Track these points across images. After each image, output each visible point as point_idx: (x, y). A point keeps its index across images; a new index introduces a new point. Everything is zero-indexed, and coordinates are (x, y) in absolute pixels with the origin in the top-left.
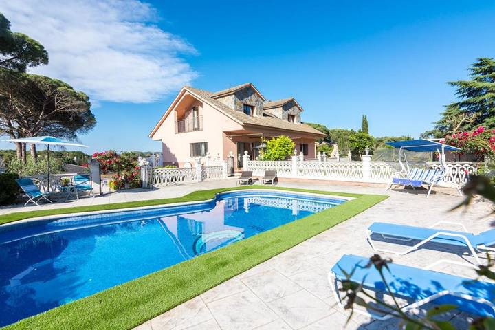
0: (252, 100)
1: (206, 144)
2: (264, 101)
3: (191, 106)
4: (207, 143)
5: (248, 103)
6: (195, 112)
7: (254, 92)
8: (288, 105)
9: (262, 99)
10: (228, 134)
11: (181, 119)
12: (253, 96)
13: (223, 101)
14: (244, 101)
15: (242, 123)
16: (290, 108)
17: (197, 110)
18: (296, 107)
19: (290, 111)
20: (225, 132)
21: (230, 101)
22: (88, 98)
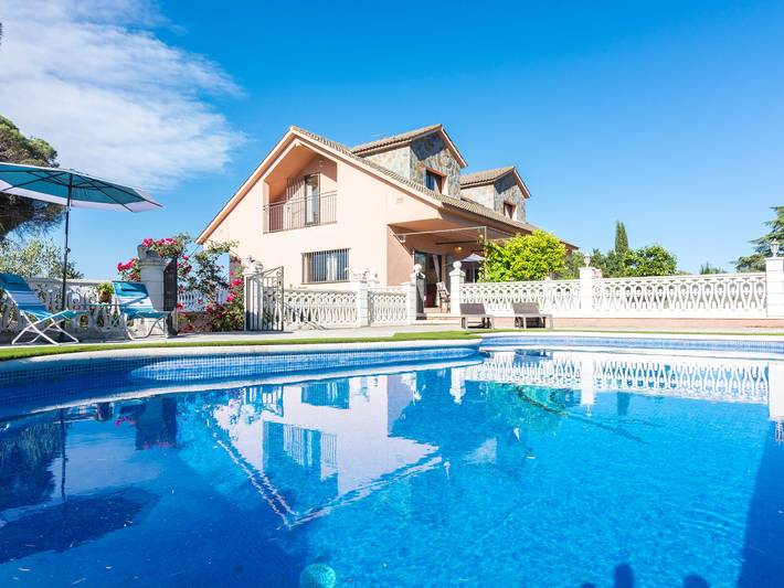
0: (441, 162)
1: (342, 254)
2: (462, 166)
3: (301, 172)
4: (345, 250)
5: (435, 168)
6: (310, 188)
7: (445, 146)
8: (505, 182)
9: (459, 162)
10: (398, 229)
11: (277, 200)
12: (442, 153)
13: (381, 159)
14: (426, 162)
15: (439, 204)
16: (508, 187)
17: (316, 185)
18: (516, 188)
19: (506, 196)
20: (392, 226)
21: (401, 160)
22: (53, 154)
